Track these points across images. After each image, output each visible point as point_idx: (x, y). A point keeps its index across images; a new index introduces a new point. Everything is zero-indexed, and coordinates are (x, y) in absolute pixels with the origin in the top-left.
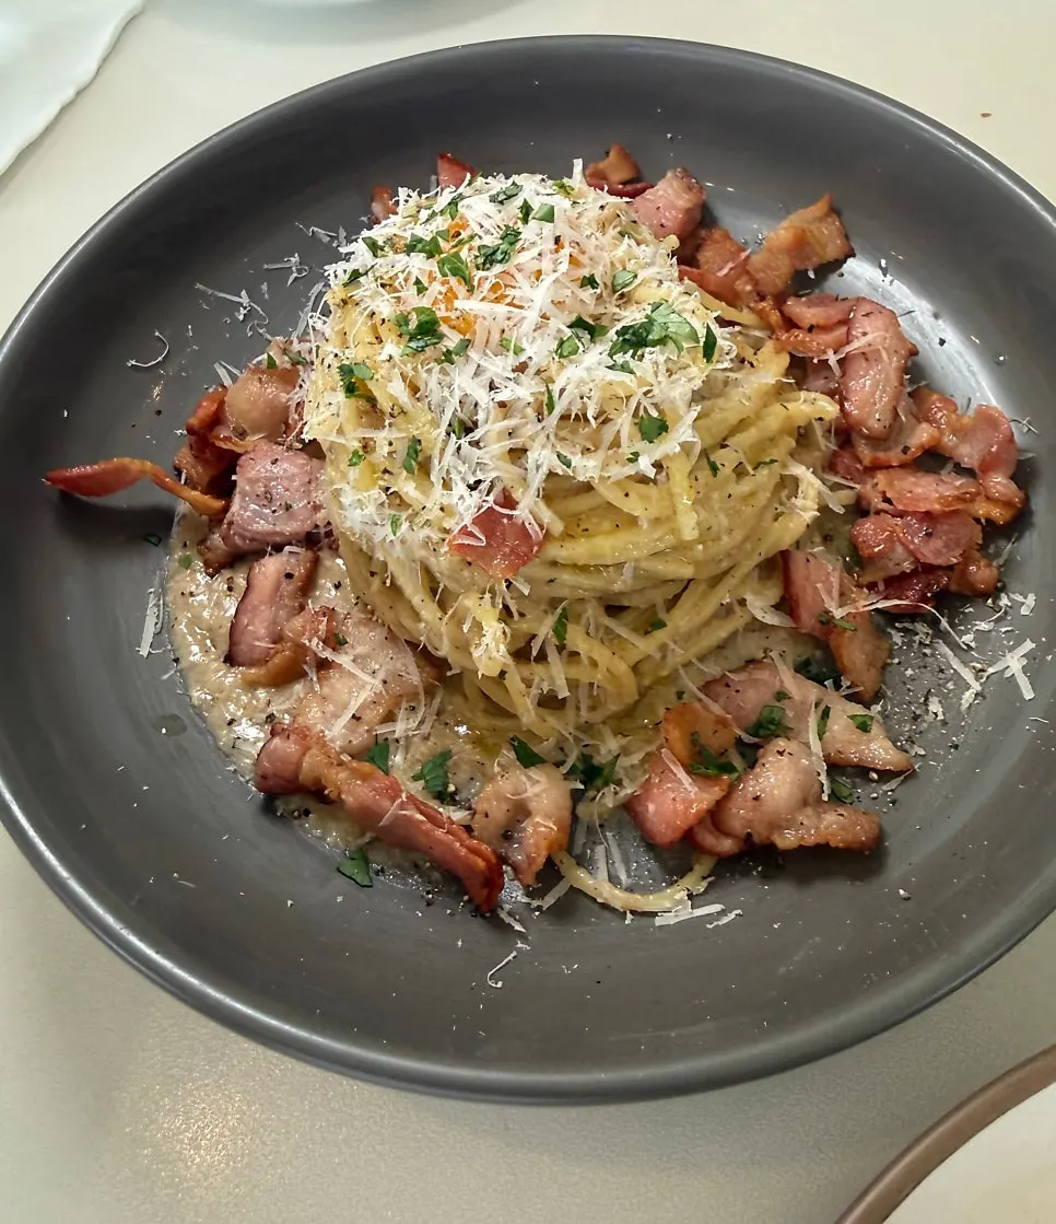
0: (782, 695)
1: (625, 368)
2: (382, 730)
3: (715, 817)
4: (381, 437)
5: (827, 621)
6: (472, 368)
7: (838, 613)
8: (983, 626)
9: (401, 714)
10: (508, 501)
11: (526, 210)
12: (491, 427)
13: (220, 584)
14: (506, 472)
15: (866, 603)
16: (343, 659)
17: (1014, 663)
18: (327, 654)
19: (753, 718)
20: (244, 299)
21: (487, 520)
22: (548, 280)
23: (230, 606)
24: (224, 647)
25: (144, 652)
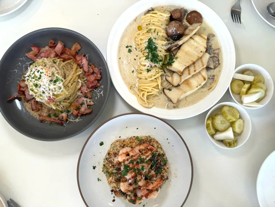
0: (83, 100)
1: (55, 85)
2: (49, 113)
3: (79, 113)
4: (37, 94)
5: (86, 93)
6: (42, 88)
7: (86, 92)
8: (100, 89)
9: (50, 111)
10: (50, 97)
11: (41, 72)
12: (46, 92)
13: (28, 103)
14: (49, 95)
15: (89, 90)
16: (43, 108)
17: (102, 93)
18: (42, 108)
19: (81, 103)
20: (16, 70)
21: (49, 99)
22: (45, 79)
23: (30, 105)
24: (32, 109)
25: (24, 112)
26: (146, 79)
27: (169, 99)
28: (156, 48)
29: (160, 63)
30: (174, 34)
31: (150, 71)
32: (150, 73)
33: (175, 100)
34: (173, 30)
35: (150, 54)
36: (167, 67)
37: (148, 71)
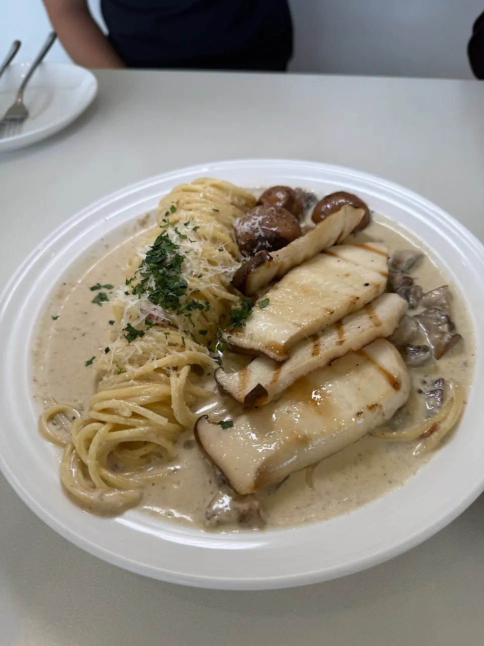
26: (120, 371)
27: (218, 473)
28: (179, 260)
29: (190, 315)
30: (257, 234)
31: (142, 334)
32: (139, 345)
33: (244, 477)
34: (254, 224)
35: (152, 277)
36: (225, 336)
37: (133, 334)
